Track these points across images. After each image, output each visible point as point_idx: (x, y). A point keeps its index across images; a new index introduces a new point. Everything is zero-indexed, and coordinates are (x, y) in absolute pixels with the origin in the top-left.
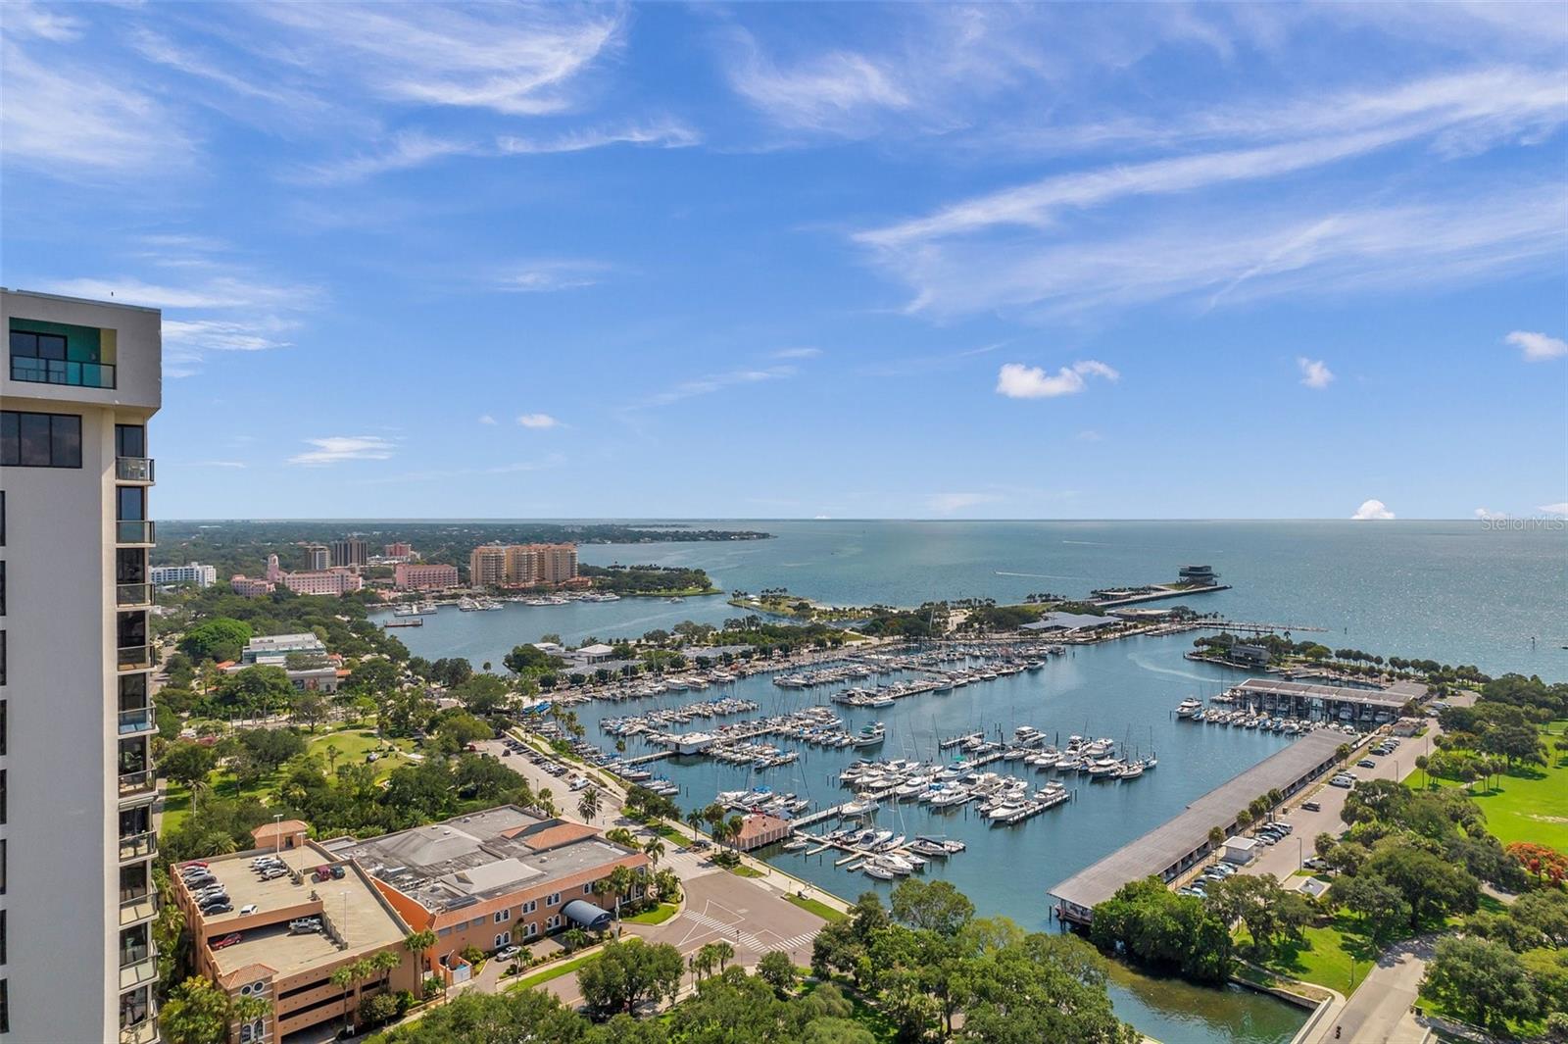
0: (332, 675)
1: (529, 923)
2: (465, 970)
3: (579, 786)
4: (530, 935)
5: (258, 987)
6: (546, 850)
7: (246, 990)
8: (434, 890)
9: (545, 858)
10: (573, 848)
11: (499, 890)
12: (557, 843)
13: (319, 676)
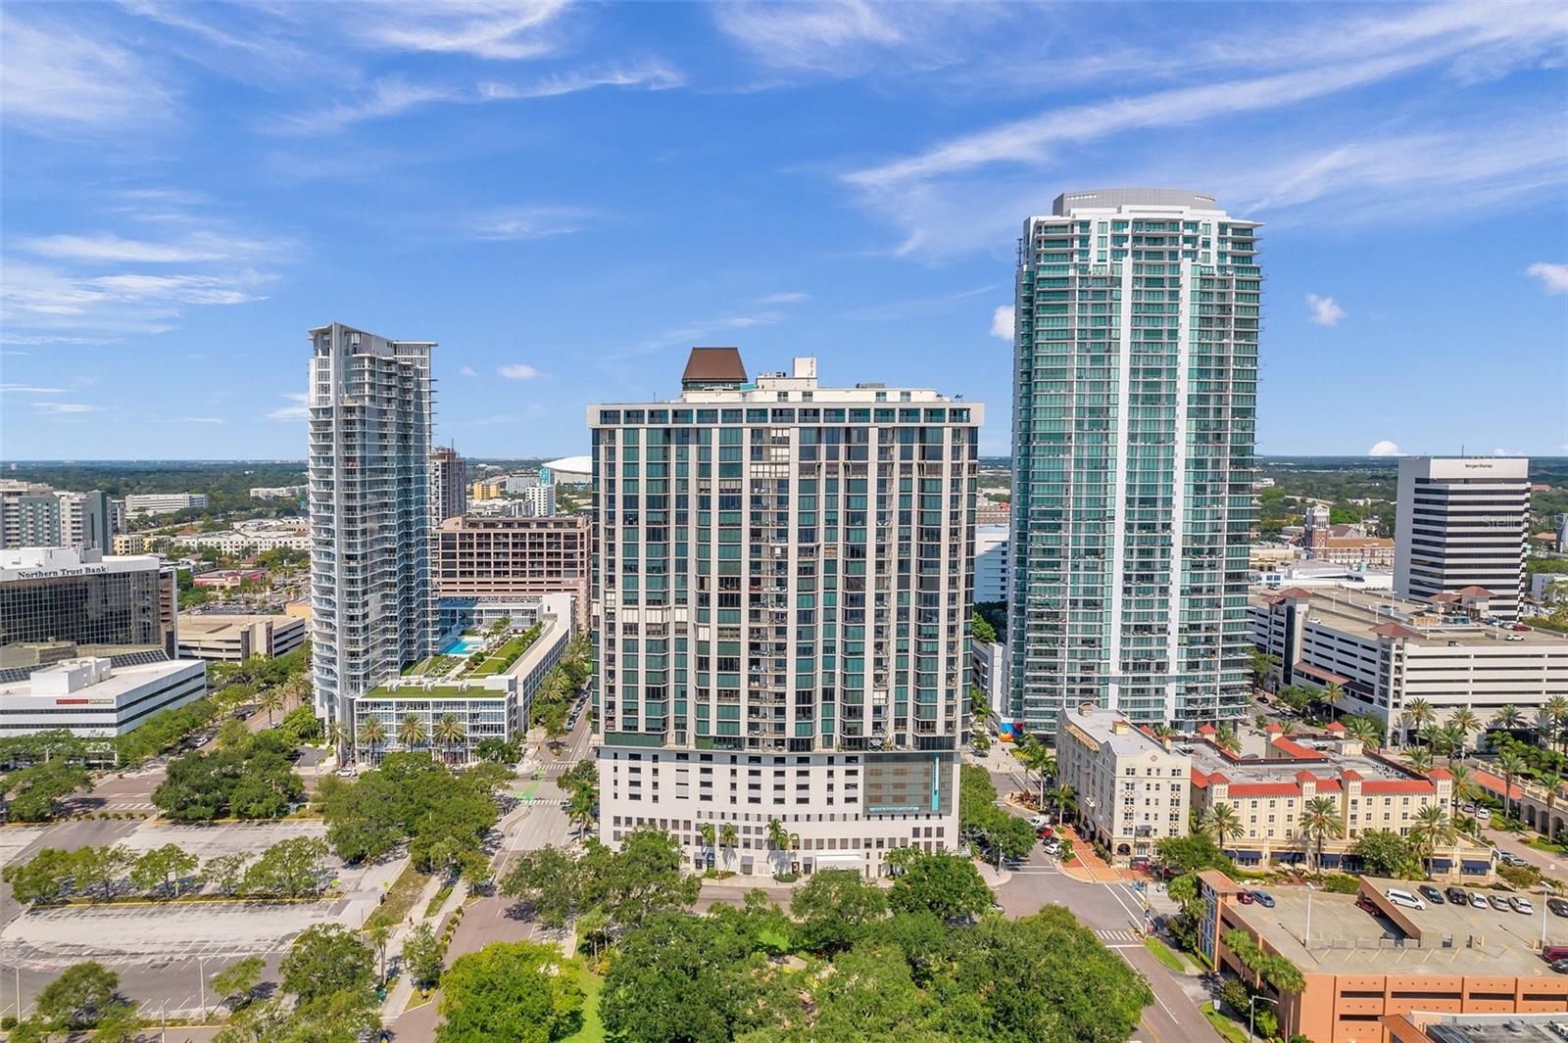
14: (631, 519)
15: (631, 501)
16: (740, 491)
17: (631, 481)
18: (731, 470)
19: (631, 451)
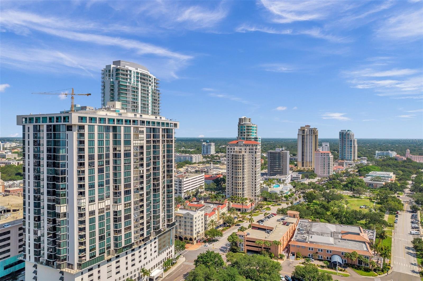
0: (382, 184)
1: (320, 255)
2: (294, 257)
3: (412, 233)
4: (320, 258)
5: (242, 236)
6: (345, 240)
7: (240, 236)
8: (304, 236)
9: (340, 241)
10: (354, 242)
11: (315, 242)
12: (350, 239)
13: (377, 184)
14: (91, 164)
15: (91, 157)
16: (130, 150)
17: (91, 149)
18: (128, 143)
19: (91, 135)
